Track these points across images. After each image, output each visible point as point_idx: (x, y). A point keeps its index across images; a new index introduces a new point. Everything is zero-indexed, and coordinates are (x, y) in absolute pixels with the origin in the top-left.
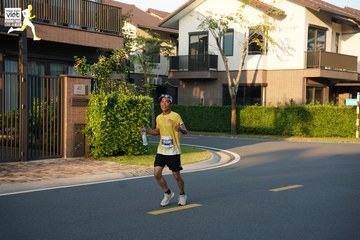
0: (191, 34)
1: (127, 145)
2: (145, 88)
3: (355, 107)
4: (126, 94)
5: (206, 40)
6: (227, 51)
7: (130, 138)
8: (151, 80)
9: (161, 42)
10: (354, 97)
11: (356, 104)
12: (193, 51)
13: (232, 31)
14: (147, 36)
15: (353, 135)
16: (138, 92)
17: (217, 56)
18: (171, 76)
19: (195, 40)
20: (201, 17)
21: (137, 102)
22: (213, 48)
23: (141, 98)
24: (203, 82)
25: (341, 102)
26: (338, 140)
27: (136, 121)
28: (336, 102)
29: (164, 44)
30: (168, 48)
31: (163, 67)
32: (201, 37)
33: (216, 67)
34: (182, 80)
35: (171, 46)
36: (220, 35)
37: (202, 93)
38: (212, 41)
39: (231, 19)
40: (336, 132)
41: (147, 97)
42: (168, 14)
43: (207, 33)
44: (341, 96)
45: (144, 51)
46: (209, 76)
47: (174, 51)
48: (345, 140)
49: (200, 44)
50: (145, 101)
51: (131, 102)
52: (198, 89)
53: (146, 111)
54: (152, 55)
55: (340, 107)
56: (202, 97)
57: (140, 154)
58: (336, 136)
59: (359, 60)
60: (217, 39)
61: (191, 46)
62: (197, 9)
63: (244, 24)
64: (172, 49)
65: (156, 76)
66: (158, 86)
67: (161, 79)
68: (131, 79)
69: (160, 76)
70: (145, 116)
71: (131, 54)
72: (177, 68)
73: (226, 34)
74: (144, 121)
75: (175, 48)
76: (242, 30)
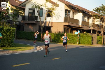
0: (29, 9)
1: (6, 44)
2: (13, 25)
3: (77, 35)
4: (7, 27)
5: (34, 11)
6: (41, 15)
7: (7, 41)
8: (15, 23)
9: (19, 11)
10: (77, 32)
11: (78, 34)
12: (30, 14)
13: (42, 9)
14: (14, 8)
15: (77, 43)
16: (11, 26)
17: (37, 17)
18: (22, 22)
19: (31, 11)
20: (33, 4)
21: (10, 29)
22: (36, 14)
23: (12, 28)
24: (33, 25)
25: (74, 33)
26: (72, 44)
27: (10, 36)
28: (72, 33)
29: (20, 12)
30: (21, 13)
31: (20, 19)
32: (33, 10)
33: (37, 20)
34: (26, 23)
35: (22, 12)
36: (39, 10)
37: (32, 28)
38: (36, 12)
39: (42, 6)
40: (72, 42)
41: (14, 28)
42: (22, 2)
43: (35, 9)
44: (74, 31)
45: (14, 13)
46: (34, 23)
47: (24, 15)
48: (74, 45)
49: (32, 12)
50: (13, 29)
51: (8, 29)
52: (31, 26)
53: (13, 32)
54: (16, 15)
55: (73, 34)
56: (32, 29)
57: (10, 47)
58: (72, 43)
59: (79, 21)
60: (38, 11)
61: (29, 13)
62: (32, 1)
63: (46, 7)
64: (23, 13)
65: (17, 22)
66: (18, 25)
67: (19, 23)
68: (9, 22)
69: (19, 22)
70: (13, 34)
71: (9, 14)
72: (25, 20)
73: (40, 10)
74: (12, 36)
75: (24, 13)
76: (45, 9)
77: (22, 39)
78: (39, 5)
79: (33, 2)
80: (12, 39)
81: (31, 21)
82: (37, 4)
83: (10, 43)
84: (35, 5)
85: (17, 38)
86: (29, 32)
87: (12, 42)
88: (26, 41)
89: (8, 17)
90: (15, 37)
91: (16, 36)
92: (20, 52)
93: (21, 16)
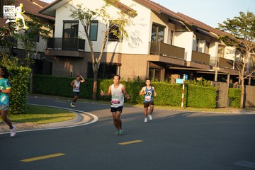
0: (65, 22)
2: (26, 61)
3: (182, 85)
4: (9, 65)
5: (77, 27)
6: (93, 37)
8: (31, 55)
9: (39, 26)
10: (182, 77)
11: (182, 82)
12: (66, 34)
13: (97, 22)
14: (29, 19)
15: (180, 105)
16: (19, 64)
17: (84, 40)
18: (47, 52)
19: (68, 26)
20: (73, 9)
21: (18, 71)
22: (82, 34)
23: (22, 68)
24: (73, 59)
25: (172, 80)
26: (169, 108)
27: (16, 87)
28: (169, 80)
29: (43, 28)
30: (46, 32)
31: (42, 45)
32: (73, 24)
33: (84, 49)
34: (56, 56)
35: (48, 30)
36: (88, 24)
37: (71, 67)
38: (81, 28)
39: (94, 13)
40: (168, 102)
41: (27, 68)
42: (47, 4)
43: (78, 22)
44: (172, 76)
45: (26, 32)
46: (77, 55)
47: (51, 35)
48: (174, 108)
49: (72, 30)
50: (25, 71)
51: (13, 71)
52: (68, 64)
53: (25, 79)
54: (33, 35)
55: (172, 84)
56: (71, 70)
57: (18, 114)
58: (168, 105)
59: (186, 51)
60: (85, 27)
61: (64, 31)
62: (70, 3)
63: (105, 18)
64: (49, 32)
65: (35, 52)
66: (37, 60)
67: (39, 55)
68: (14, 53)
69: (39, 52)
70: (24, 83)
71: (15, 32)
72: (53, 47)
73: (92, 24)
74: (23, 87)
75: (52, 31)
76: (104, 22)
77: (45, 94)
78: (90, 13)
79: (75, 5)
80: (22, 95)
81: (70, 50)
82: (84, 10)
83: (17, 104)
84: (80, 13)
85: (35, 92)
86: (64, 76)
87: (22, 101)
88: (57, 99)
89: (13, 41)
90: (29, 91)
91: (31, 88)
92: (43, 125)
93: (43, 38)
